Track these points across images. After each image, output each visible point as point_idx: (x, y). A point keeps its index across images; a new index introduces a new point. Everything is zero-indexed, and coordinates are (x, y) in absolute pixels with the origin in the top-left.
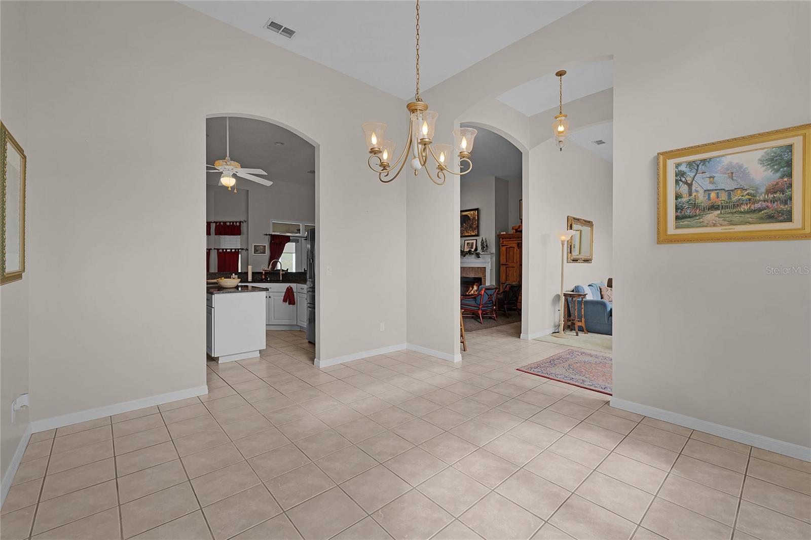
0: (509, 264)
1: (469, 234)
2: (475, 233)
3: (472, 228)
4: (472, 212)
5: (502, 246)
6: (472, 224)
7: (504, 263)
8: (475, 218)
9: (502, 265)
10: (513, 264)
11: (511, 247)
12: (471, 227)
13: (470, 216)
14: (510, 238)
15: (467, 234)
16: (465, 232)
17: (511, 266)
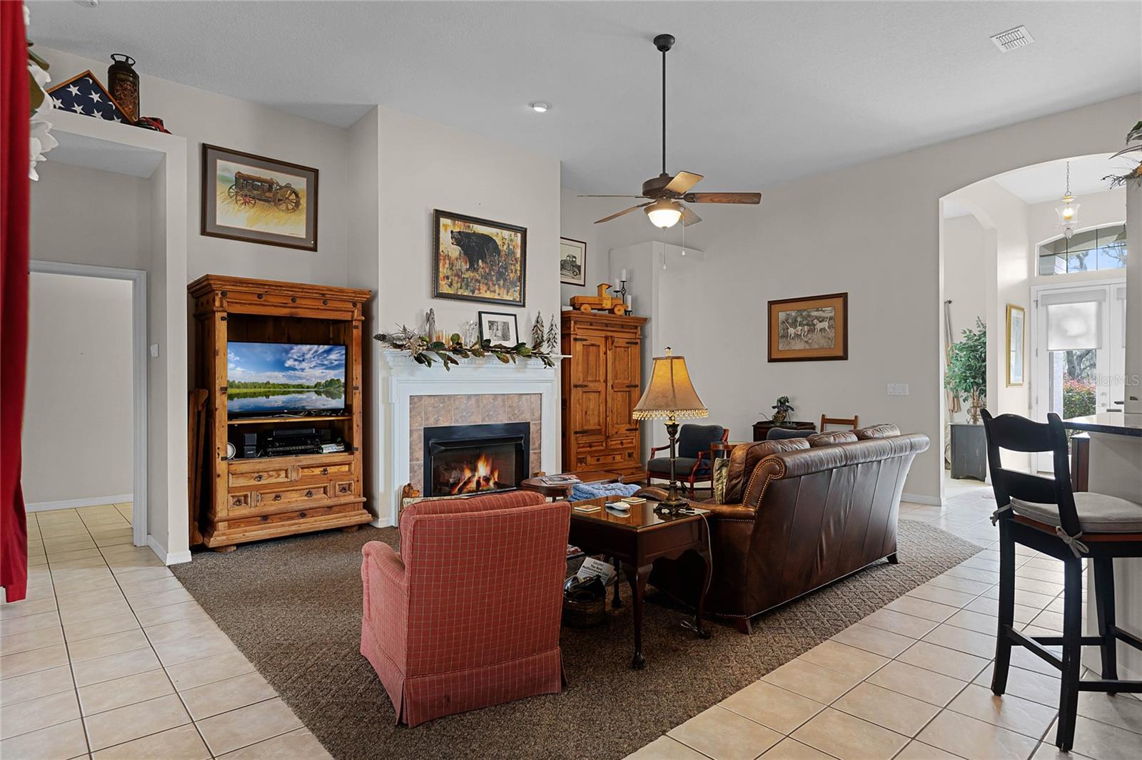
0: (591, 385)
1: (497, 297)
2: (514, 295)
3: (505, 280)
4: (506, 233)
5: (576, 340)
6: (506, 268)
7: (580, 383)
8: (514, 253)
9: (576, 386)
10: (597, 384)
11: (592, 345)
12: (501, 275)
13: (499, 242)
14: (591, 325)
15: (488, 295)
16: (483, 288)
17: (594, 389)
